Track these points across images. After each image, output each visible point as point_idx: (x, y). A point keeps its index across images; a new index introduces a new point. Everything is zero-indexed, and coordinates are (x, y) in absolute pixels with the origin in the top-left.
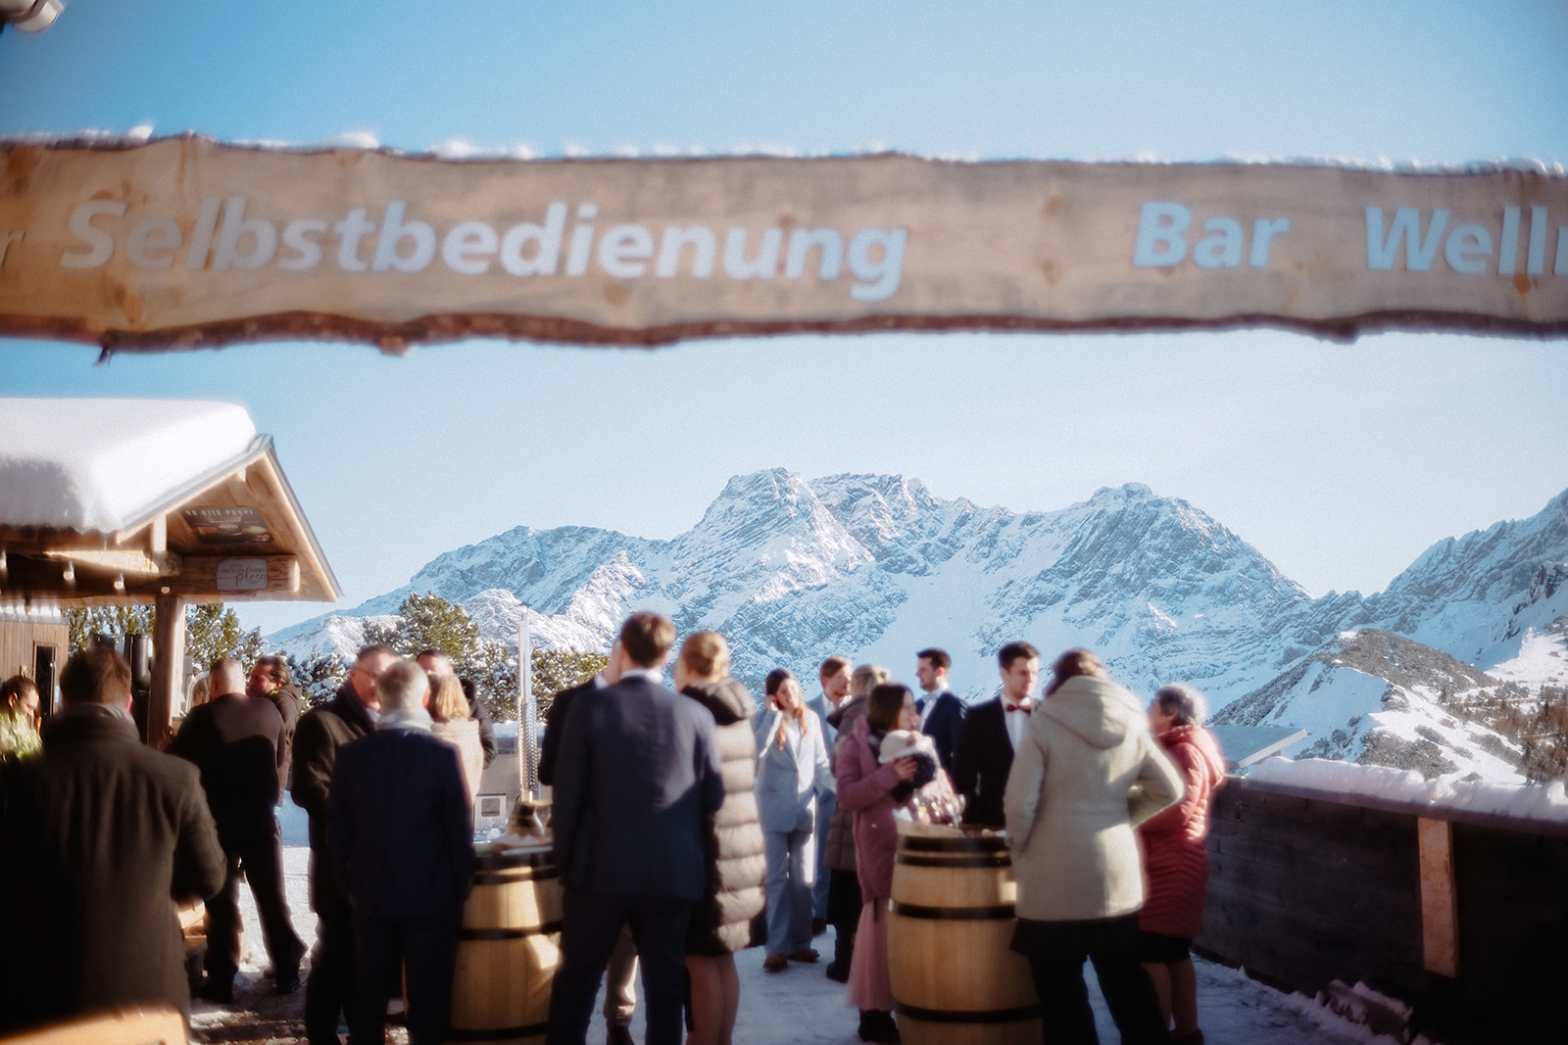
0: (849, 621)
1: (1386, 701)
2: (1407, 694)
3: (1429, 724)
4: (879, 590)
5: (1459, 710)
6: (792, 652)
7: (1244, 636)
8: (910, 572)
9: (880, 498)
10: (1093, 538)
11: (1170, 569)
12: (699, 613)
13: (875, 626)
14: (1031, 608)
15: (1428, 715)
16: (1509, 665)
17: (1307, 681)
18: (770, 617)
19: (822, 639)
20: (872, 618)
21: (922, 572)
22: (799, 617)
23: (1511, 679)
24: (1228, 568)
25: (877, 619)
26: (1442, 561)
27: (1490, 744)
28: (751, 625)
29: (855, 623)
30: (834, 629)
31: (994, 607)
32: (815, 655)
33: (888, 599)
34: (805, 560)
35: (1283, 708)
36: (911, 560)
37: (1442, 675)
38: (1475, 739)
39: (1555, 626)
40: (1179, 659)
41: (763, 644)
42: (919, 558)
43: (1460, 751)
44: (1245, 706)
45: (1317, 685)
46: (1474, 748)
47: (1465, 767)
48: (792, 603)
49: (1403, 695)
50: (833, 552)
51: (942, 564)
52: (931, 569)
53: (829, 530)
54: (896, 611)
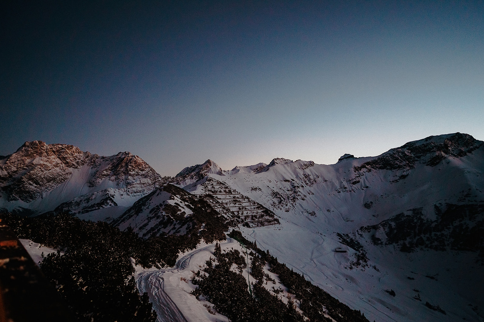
0: (56, 178)
1: (171, 199)
2: (175, 197)
3: (177, 202)
4: (65, 171)
5: (184, 200)
6: (40, 185)
7: (148, 185)
8: (73, 168)
9: (67, 150)
10: (117, 162)
11: (134, 170)
12: (13, 175)
13: (63, 180)
14: (102, 177)
15: (178, 200)
16: (194, 192)
17: (156, 194)
18: (34, 176)
19: (48, 182)
20: (62, 178)
21: (76, 168)
22: (43, 176)
23: (194, 194)
24: (146, 171)
25: (64, 178)
26: (186, 172)
27: (188, 206)
28: (29, 178)
29: (58, 178)
30: (52, 180)
31: (93, 176)
32: (46, 186)
33: (67, 173)
34: (45, 163)
35: (151, 199)
36: (74, 165)
37: (182, 193)
38: (185, 205)
39: (203, 184)
40: (134, 189)
41: (32, 183)
42: (76, 164)
43: (182, 207)
44: (144, 199)
45: (158, 195)
46: (185, 207)
47: (183, 210)
48: (41, 173)
49: (174, 197)
50: (54, 162)
51: (82, 166)
52: (79, 167)
53: (53, 157)
54: (69, 176)
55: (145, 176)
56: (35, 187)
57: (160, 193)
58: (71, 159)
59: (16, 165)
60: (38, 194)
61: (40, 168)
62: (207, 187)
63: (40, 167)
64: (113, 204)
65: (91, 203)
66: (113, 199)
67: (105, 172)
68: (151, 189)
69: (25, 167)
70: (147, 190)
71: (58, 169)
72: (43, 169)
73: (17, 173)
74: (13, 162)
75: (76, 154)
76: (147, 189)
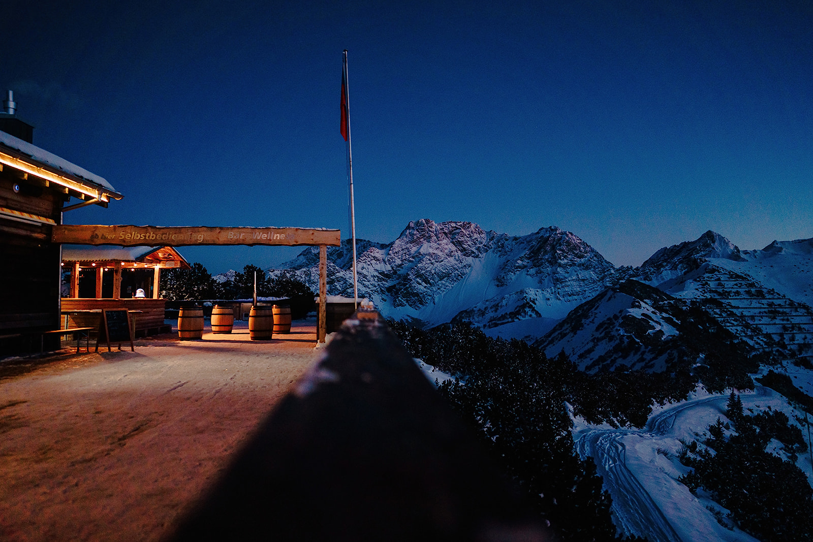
0: (451, 274)
1: (633, 306)
2: (641, 303)
3: (645, 312)
4: (461, 263)
5: (661, 309)
6: (430, 284)
7: (590, 281)
8: (472, 257)
9: (463, 230)
10: (538, 245)
11: (565, 257)
12: (398, 270)
13: (460, 276)
14: (516, 270)
15: (647, 309)
16: (680, 293)
17: (607, 297)
18: (423, 271)
19: (441, 280)
20: (459, 273)
21: (477, 256)
22: (433, 272)
23: (680, 297)
24: (586, 257)
25: (461, 273)
26: (661, 256)
27: (668, 321)
28: (416, 274)
29: (453, 274)
30: (446, 276)
31: (502, 269)
32: (439, 285)
33: (465, 266)
34: (435, 252)
35: (598, 306)
36: (473, 252)
37: (654, 296)
38: (663, 318)
39: (698, 279)
40: (567, 289)
41: (420, 281)
42: (476, 251)
43: (656, 322)
44: (585, 306)
45: (610, 299)
46: (662, 321)
47: (658, 328)
48: (431, 267)
49: (639, 303)
50: (446, 249)
51: (484, 254)
52: (480, 255)
53: (445, 241)
54: (467, 270)
55: (586, 266)
56: (425, 287)
57: (613, 296)
58: (469, 243)
59: (400, 257)
60: (429, 297)
61: (430, 260)
62: (707, 283)
63: (428, 257)
64: (534, 315)
65: (501, 312)
66: (534, 305)
67: (519, 261)
68: (597, 289)
69: (411, 259)
70: (590, 291)
71: (451, 259)
72: (433, 261)
73: (402, 268)
74: (396, 253)
75: (476, 236)
76: (590, 288)
